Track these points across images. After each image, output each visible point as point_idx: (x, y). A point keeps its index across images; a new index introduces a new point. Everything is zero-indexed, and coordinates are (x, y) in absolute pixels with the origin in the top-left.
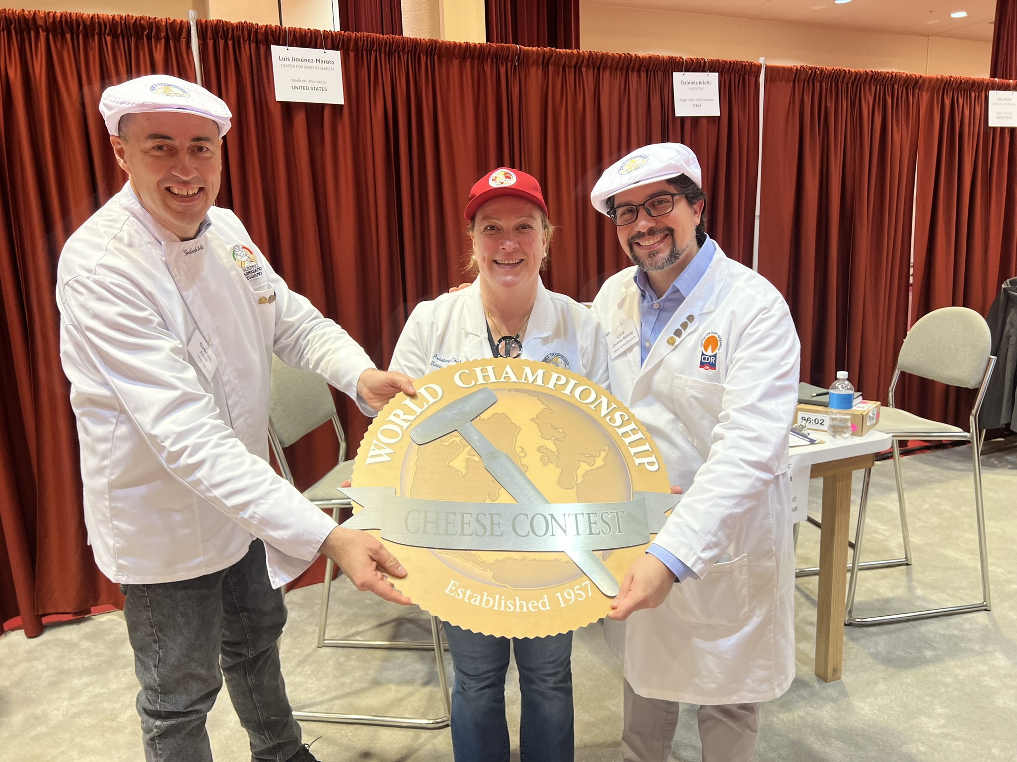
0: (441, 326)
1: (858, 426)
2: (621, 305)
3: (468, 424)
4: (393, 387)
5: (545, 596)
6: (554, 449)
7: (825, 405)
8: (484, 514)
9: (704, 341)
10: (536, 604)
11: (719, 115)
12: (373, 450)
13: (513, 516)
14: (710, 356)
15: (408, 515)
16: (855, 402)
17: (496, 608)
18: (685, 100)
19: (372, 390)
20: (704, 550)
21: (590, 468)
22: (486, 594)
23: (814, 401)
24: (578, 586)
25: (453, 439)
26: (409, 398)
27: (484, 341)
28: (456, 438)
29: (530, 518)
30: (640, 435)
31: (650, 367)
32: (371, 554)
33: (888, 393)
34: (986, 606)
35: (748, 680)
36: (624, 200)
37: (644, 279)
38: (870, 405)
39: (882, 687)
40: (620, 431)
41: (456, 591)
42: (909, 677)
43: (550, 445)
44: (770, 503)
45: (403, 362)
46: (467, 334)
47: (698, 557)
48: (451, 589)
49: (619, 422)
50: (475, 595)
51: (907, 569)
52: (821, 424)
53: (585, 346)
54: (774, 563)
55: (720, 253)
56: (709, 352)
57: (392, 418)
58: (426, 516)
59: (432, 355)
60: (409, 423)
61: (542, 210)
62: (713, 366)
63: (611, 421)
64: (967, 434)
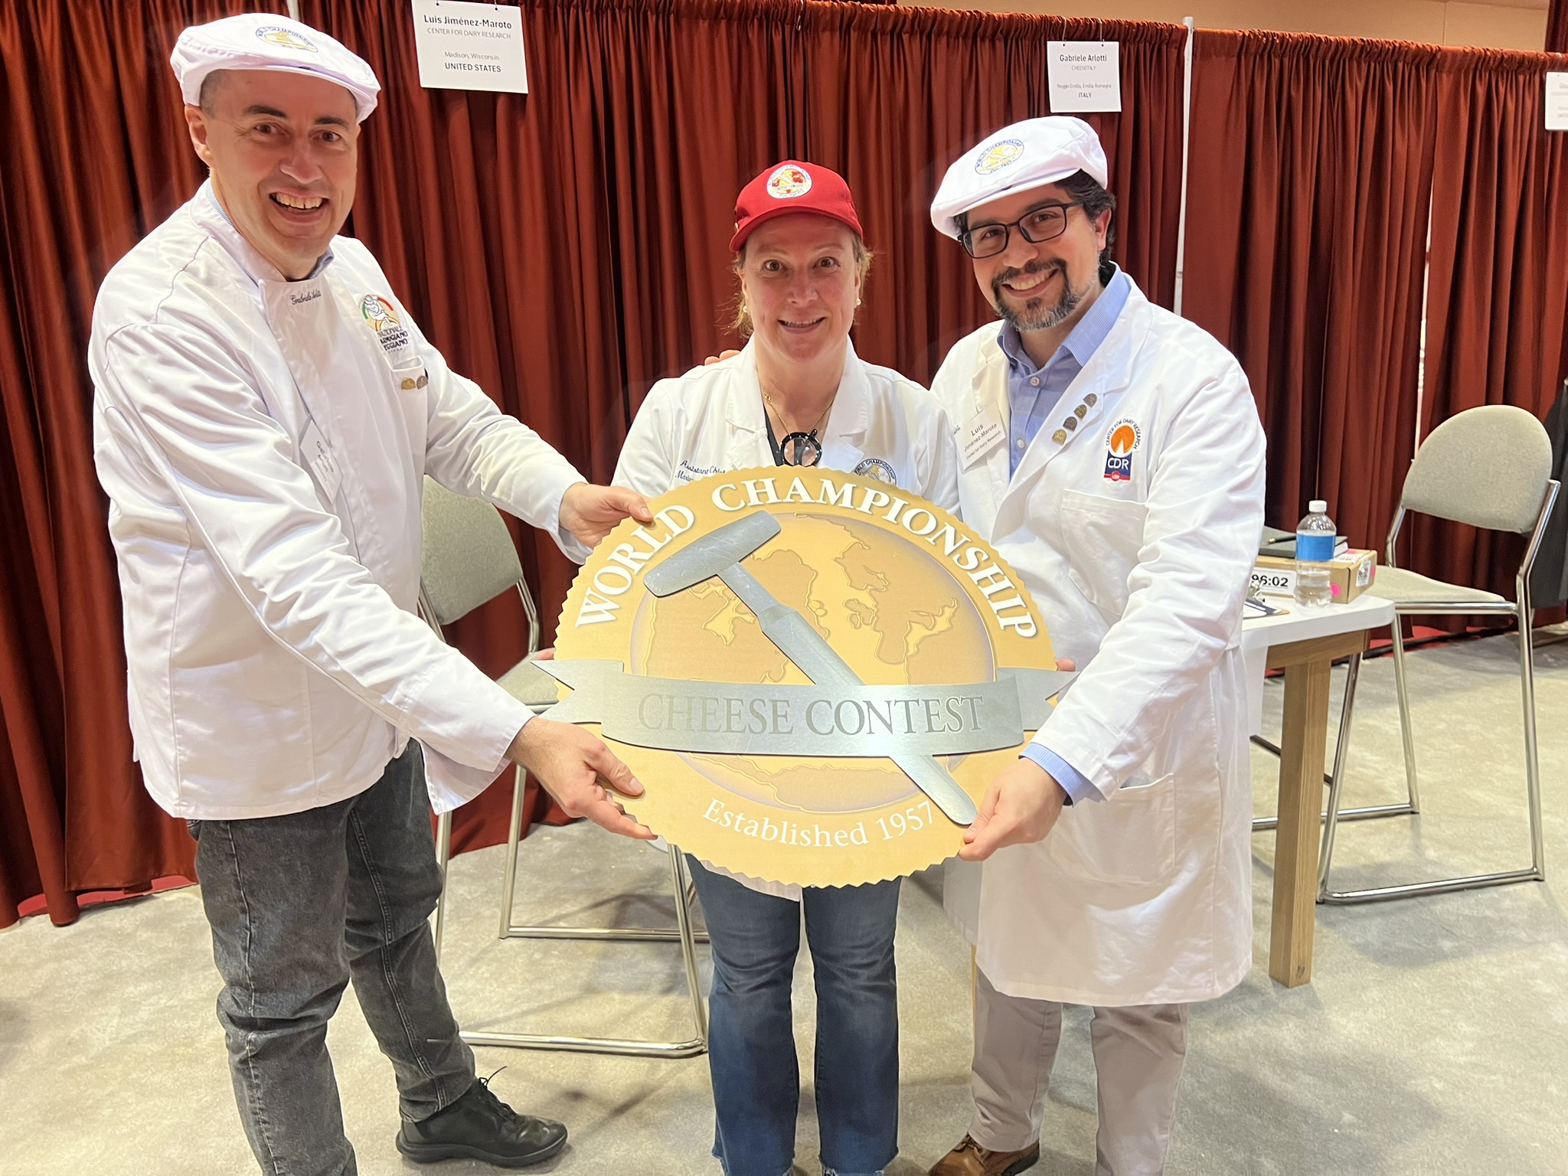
0: (692, 414)
1: (1341, 588)
2: (977, 382)
3: (734, 566)
4: (617, 510)
5: (860, 824)
6: (870, 603)
7: (1290, 556)
8: (763, 701)
9: (1112, 435)
10: (846, 836)
11: (1120, 110)
12: (587, 604)
13: (809, 704)
14: (1121, 459)
15: (643, 702)
16: (1337, 550)
17: (783, 841)
18: (1065, 87)
19: (584, 515)
20: (1112, 754)
21: (928, 633)
22: (767, 820)
23: (1273, 551)
24: (912, 809)
25: (713, 588)
26: (642, 527)
27: (760, 441)
28: (715, 587)
29: (834, 707)
30: (1006, 583)
31: (1024, 479)
32: (587, 760)
33: (1386, 544)
34: (1537, 873)
35: (1172, 969)
36: (985, 216)
37: (1014, 341)
38: (1360, 555)
39: (1374, 994)
40: (976, 577)
41: (721, 814)
42: (1416, 980)
43: (865, 598)
44: (1212, 694)
45: (634, 474)
46: (734, 429)
47: (1104, 766)
48: (713, 812)
49: (973, 563)
50: (749, 822)
51: (1412, 820)
52: (1283, 585)
53: (922, 447)
54: (1217, 788)
55: (1137, 294)
56: (1120, 453)
57: (615, 556)
58: (671, 703)
59: (679, 462)
60: (643, 564)
61: (854, 232)
62: (1125, 474)
63: (961, 561)
64: (1512, 605)
